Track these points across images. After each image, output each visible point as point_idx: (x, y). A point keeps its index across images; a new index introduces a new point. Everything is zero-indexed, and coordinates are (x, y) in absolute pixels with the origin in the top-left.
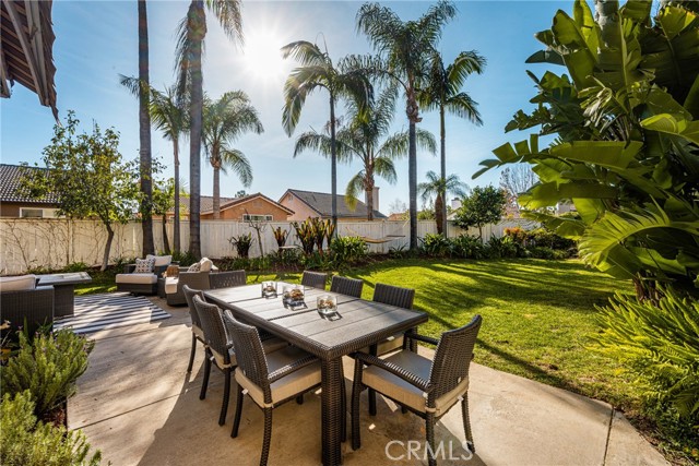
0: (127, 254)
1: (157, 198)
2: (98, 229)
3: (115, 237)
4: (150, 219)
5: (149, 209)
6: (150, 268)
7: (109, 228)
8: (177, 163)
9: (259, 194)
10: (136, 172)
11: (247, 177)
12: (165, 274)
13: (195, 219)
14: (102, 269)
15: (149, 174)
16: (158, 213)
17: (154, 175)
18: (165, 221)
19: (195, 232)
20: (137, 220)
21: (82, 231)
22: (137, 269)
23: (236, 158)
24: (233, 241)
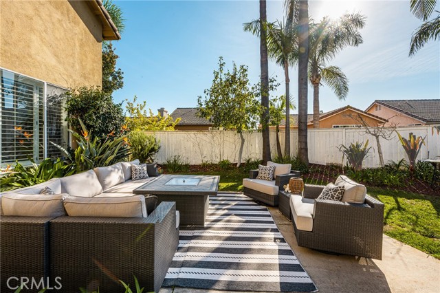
0: (253, 155)
1: (273, 112)
2: (236, 137)
3: (245, 143)
4: (267, 129)
5: (267, 121)
6: (271, 176)
7: (242, 136)
8: (287, 80)
9: (348, 107)
10: (258, 91)
11: (342, 90)
12: (287, 188)
13: (303, 127)
14: (238, 166)
15: (267, 92)
16: (273, 123)
17: (270, 92)
18: (278, 131)
19: (303, 140)
20: (259, 131)
21: (228, 139)
22: (260, 175)
23: (333, 74)
24: (343, 149)
